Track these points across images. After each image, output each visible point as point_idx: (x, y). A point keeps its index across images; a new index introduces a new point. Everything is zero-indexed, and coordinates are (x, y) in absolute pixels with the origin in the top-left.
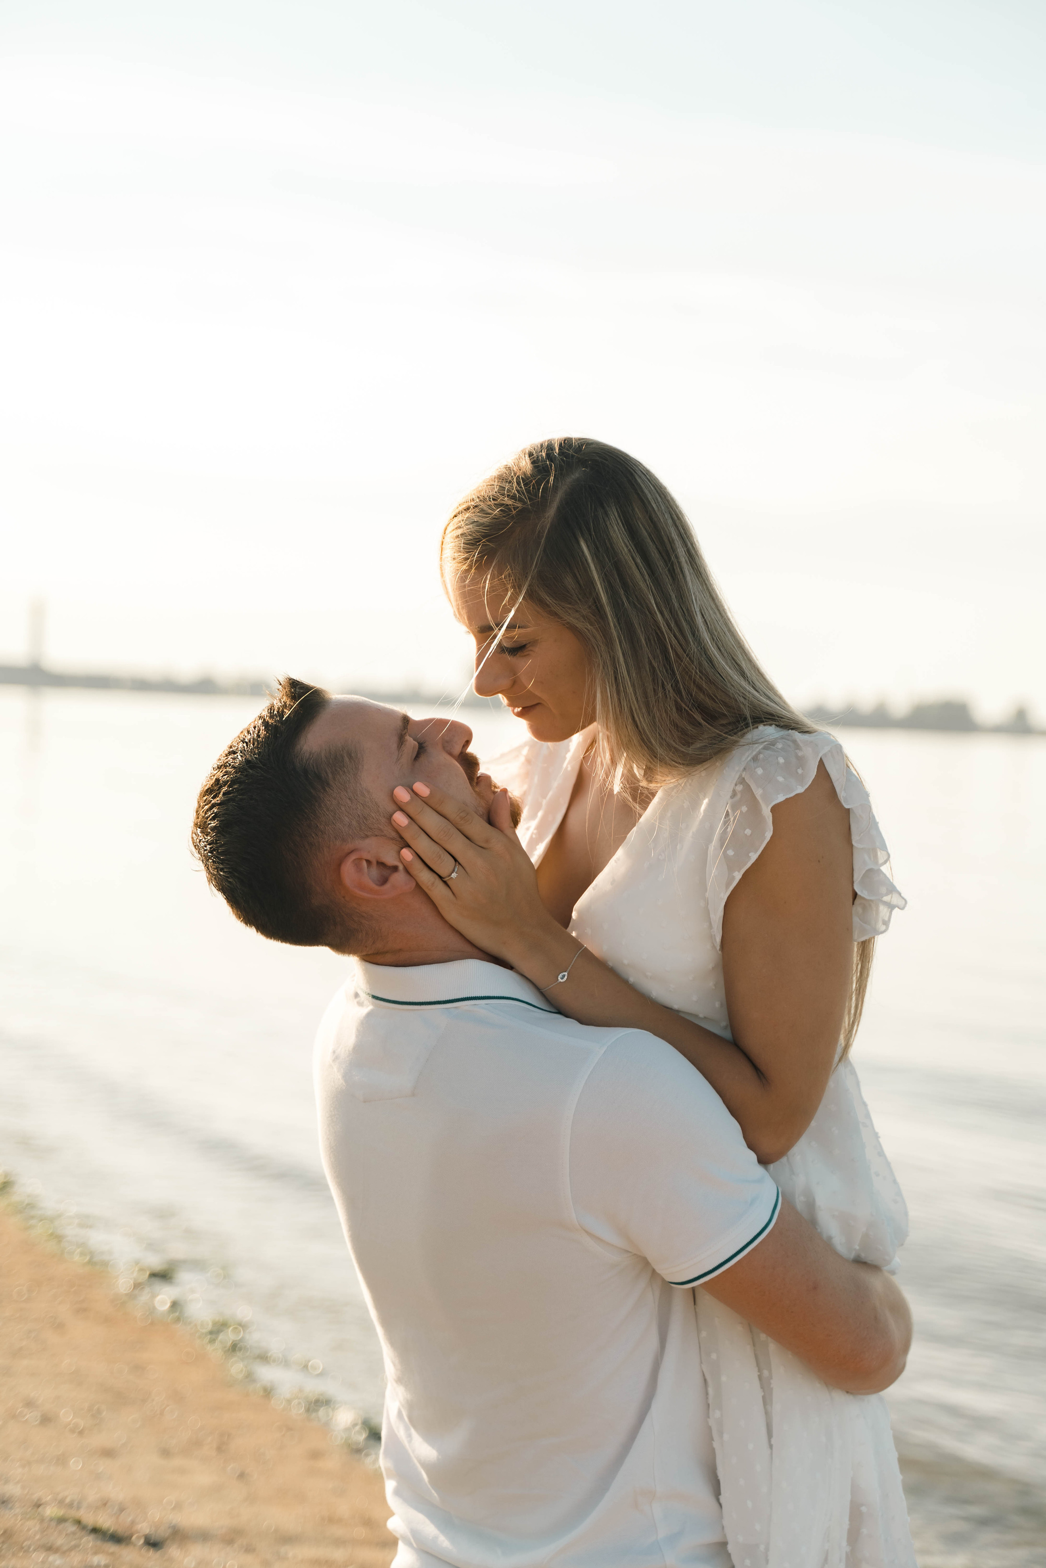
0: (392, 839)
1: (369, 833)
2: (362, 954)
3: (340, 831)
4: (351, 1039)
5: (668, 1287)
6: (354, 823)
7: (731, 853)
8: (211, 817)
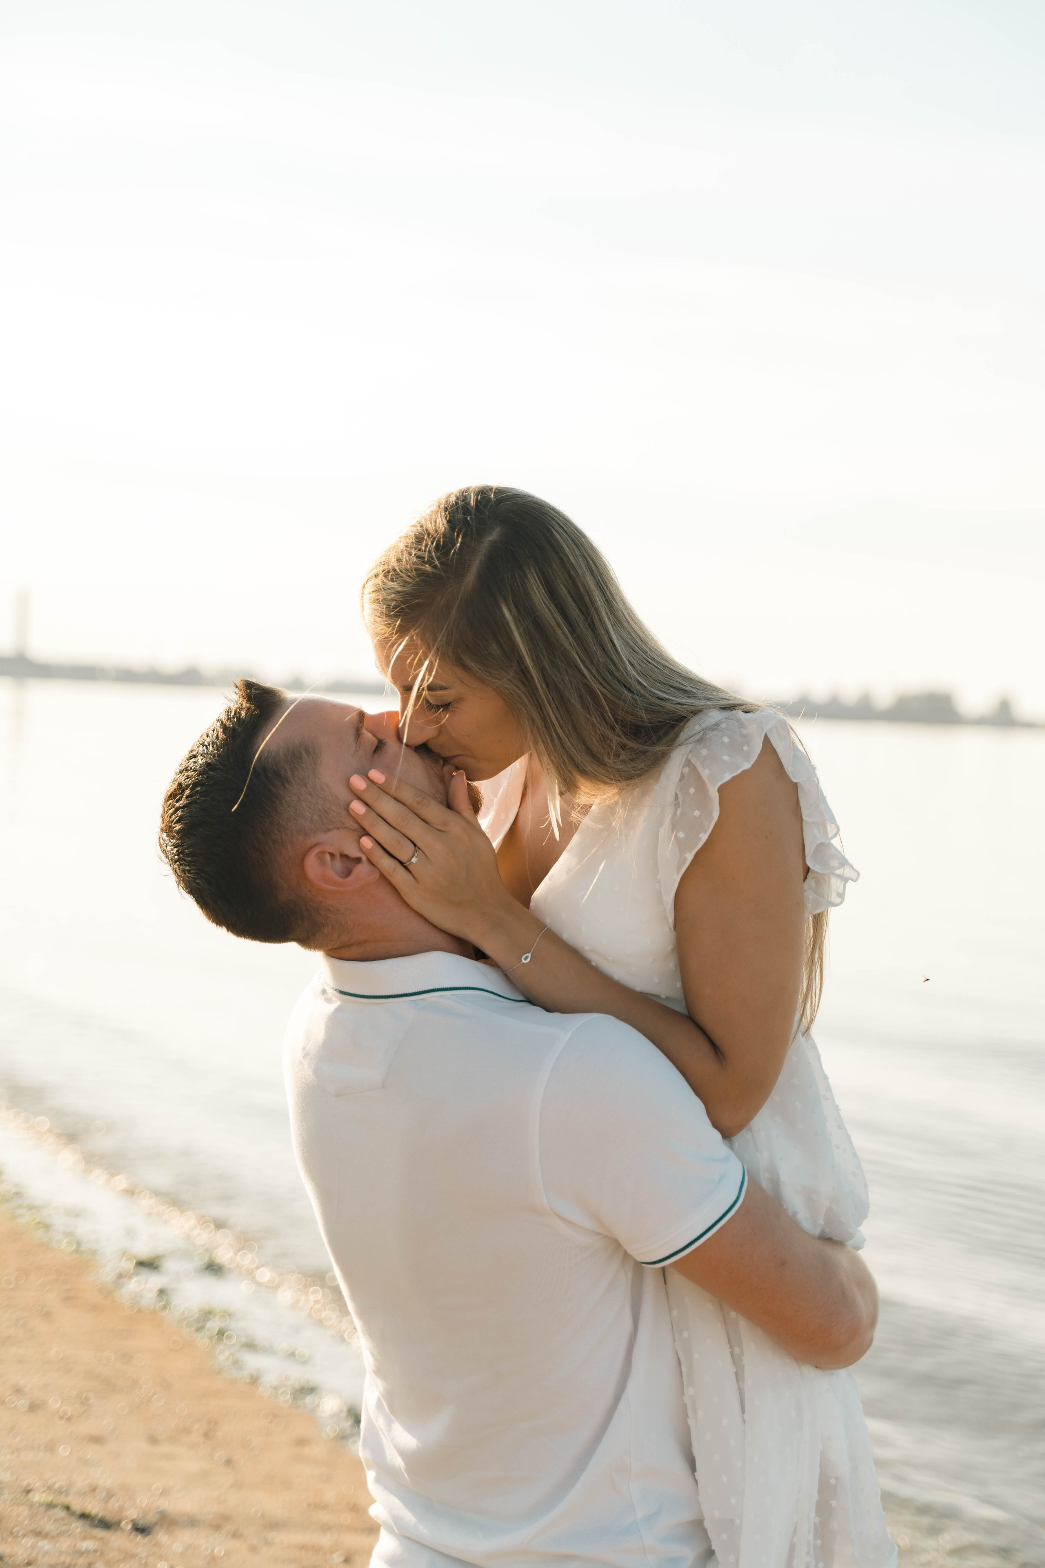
0: (354, 830)
1: (331, 827)
2: (328, 949)
3: (302, 826)
4: (320, 1035)
5: (639, 1267)
6: (315, 817)
7: (681, 835)
8: (175, 820)
